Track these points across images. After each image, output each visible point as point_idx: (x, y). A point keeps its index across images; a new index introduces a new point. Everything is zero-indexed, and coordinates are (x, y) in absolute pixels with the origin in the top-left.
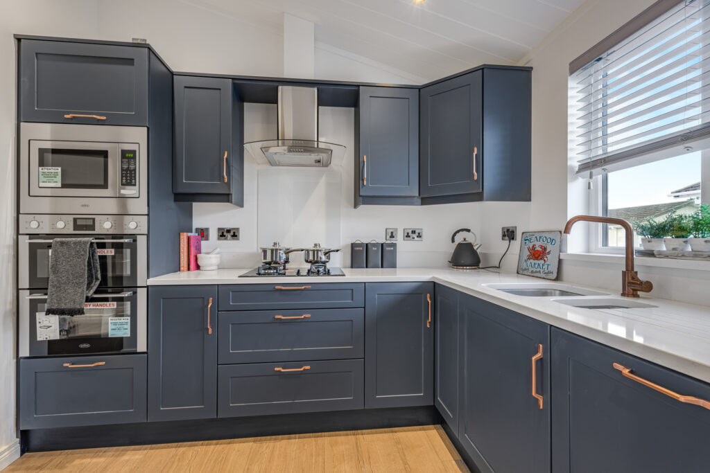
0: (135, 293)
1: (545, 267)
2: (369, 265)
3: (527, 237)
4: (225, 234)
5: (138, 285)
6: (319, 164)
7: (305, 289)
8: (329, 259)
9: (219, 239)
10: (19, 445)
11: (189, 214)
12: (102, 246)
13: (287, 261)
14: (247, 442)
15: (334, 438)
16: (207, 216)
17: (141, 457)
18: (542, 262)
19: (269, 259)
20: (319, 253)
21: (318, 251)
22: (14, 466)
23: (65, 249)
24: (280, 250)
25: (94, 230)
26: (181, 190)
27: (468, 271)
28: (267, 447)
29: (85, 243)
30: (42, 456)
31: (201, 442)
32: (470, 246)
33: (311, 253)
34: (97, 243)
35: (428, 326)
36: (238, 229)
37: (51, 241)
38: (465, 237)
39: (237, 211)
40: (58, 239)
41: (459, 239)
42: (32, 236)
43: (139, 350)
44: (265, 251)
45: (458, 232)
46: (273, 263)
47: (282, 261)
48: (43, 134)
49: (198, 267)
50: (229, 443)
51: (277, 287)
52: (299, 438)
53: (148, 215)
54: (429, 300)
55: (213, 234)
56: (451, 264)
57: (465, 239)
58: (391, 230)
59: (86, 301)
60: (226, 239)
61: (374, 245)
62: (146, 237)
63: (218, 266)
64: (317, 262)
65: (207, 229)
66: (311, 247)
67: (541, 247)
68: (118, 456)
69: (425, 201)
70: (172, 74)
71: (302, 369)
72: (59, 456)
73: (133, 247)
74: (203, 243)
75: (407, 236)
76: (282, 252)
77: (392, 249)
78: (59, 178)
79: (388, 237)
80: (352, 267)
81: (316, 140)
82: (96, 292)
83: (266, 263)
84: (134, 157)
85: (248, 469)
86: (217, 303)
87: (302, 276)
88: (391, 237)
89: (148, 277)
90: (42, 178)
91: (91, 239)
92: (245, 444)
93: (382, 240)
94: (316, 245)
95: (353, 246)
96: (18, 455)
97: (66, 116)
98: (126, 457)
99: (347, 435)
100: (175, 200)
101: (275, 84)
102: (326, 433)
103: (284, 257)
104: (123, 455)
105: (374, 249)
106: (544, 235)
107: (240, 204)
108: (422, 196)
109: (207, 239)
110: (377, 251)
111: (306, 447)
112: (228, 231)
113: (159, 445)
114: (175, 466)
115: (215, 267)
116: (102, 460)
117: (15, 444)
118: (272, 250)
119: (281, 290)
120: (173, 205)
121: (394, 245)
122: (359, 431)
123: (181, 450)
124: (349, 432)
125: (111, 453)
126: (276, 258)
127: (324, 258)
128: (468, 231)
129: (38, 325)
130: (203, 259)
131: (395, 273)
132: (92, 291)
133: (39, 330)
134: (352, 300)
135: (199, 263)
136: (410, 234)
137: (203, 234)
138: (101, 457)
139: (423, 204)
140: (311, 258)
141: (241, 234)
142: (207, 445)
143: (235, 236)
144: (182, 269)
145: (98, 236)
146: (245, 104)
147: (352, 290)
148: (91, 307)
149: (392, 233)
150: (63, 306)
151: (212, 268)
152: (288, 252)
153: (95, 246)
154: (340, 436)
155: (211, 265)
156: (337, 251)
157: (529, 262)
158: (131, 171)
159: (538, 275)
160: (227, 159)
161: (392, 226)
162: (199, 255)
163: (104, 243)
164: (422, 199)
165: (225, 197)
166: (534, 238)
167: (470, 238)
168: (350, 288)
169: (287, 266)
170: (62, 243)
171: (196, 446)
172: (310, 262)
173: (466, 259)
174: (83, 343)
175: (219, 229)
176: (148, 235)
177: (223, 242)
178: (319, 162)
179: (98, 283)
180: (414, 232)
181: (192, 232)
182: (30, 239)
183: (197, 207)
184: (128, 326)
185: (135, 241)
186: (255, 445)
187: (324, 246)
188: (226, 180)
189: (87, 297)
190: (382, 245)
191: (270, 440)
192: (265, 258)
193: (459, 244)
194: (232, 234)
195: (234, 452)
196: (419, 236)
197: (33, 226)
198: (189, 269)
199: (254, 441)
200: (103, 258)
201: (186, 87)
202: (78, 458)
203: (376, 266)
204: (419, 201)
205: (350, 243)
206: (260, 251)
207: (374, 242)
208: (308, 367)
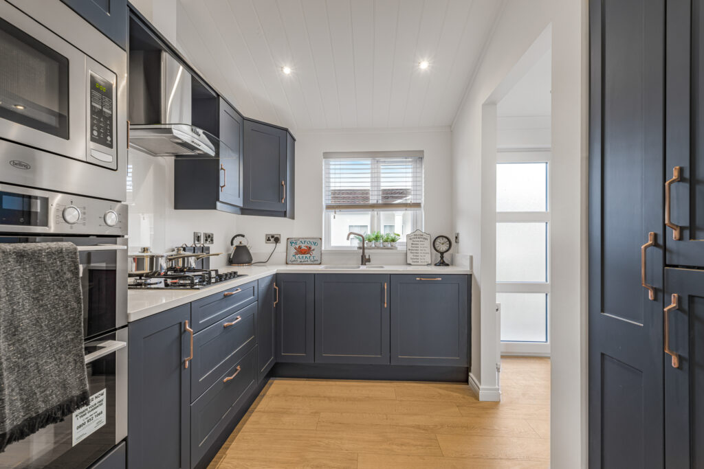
1: (312, 258)
3: (290, 241)
5: (118, 325)
18: (309, 255)
35: (275, 306)
38: (241, 241)
43: (117, 441)
45: (235, 237)
54: (275, 287)
57: (241, 243)
67: (307, 247)
69: (245, 212)
75: (205, 240)
88: (197, 241)
106: (308, 240)
108: (245, 207)
128: (243, 236)
134: (254, 296)
136: (208, 238)
147: (254, 287)
149: (198, 237)
156: (218, 255)
157: (297, 256)
159: (307, 263)
166: (299, 242)
167: (244, 241)
180: (209, 236)
184: (104, 406)
193: (237, 246)
204: (239, 211)
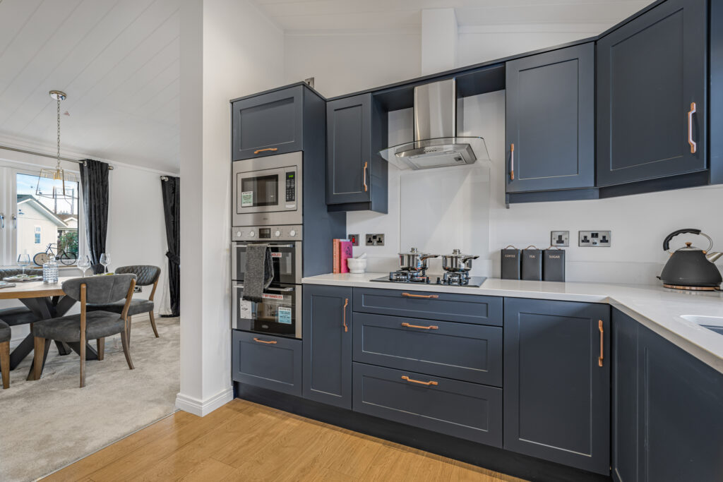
0: (294, 289)
2: (524, 276)
4: (372, 240)
5: (297, 283)
6: (460, 162)
7: (431, 299)
8: (471, 267)
9: (367, 245)
10: (232, 391)
11: (343, 222)
12: (276, 250)
13: (424, 268)
14: (378, 442)
15: (465, 470)
16: (358, 224)
17: (297, 425)
19: (406, 265)
20: (458, 260)
21: (456, 258)
22: (229, 405)
23: (252, 252)
24: (417, 256)
25: (270, 237)
26: (332, 202)
27: (693, 293)
28: (393, 453)
29: (264, 247)
30: (243, 403)
31: (341, 428)
32: (700, 254)
33: (449, 260)
34: (272, 248)
35: (600, 365)
36: (383, 235)
37: (246, 246)
38: (689, 241)
39: (381, 218)
40: (249, 245)
41: (678, 244)
42: (238, 242)
43: (297, 337)
44: (402, 257)
45: (676, 233)
46: (410, 268)
47: (419, 267)
48: (249, 167)
49: (348, 270)
50: (362, 438)
51: (404, 293)
52: (427, 456)
53: (303, 224)
54: (600, 328)
55: (362, 240)
56: (662, 282)
57: (689, 245)
58: (560, 234)
59: (264, 292)
60: (373, 245)
61: (532, 252)
62: (301, 243)
63: (365, 269)
64: (455, 270)
65: (357, 236)
66: (450, 253)
68: (283, 419)
69: (604, 193)
70: (325, 101)
71: (428, 384)
72: (252, 406)
73: (292, 250)
74: (354, 248)
75: (583, 241)
76: (418, 258)
77: (559, 257)
78: (251, 200)
79: (554, 242)
80: (502, 278)
81: (454, 135)
82: (270, 286)
83: (404, 269)
84: (294, 178)
85: (371, 468)
86: (352, 303)
87: (432, 284)
88: (558, 242)
89: (303, 277)
90: (243, 201)
91: (267, 245)
92: (375, 443)
93: (545, 245)
94: (455, 251)
95: (504, 252)
96: (231, 398)
97: (256, 152)
98: (287, 422)
99: (481, 472)
100: (328, 211)
101: (411, 86)
102: (457, 461)
103: (421, 263)
104: (287, 419)
105: (531, 256)
107: (384, 210)
108: (600, 186)
109: (357, 245)
110: (535, 260)
111: (431, 469)
112: (375, 237)
113: (311, 420)
114: (316, 442)
115: (363, 271)
116: (274, 418)
117: (230, 389)
118: (409, 256)
119: (408, 297)
120: (326, 215)
121: (562, 253)
122: (498, 474)
123: (326, 430)
124: (485, 470)
125: (280, 415)
126: (413, 263)
127: (463, 266)
128: (697, 232)
129: (241, 307)
130: (353, 263)
131: (563, 290)
132: (268, 285)
133: (241, 310)
134: (487, 316)
135: (350, 266)
136: (589, 237)
137: (354, 240)
138: (274, 416)
139: (601, 197)
140: (449, 265)
141: (386, 240)
142: (345, 432)
143: (380, 242)
144: (334, 271)
145: (272, 242)
146: (389, 113)
147: (487, 304)
148: (269, 298)
149: (560, 237)
150: (252, 295)
151: (360, 271)
152: (424, 258)
153: (270, 250)
154: (473, 470)
155: (358, 269)
158: (292, 189)
160: (366, 169)
161: (559, 227)
162: (349, 260)
163: (277, 248)
164: (601, 189)
165: (365, 205)
167: (698, 243)
168: (485, 302)
169: (427, 273)
170: (251, 247)
171: (337, 430)
172: (448, 270)
173: (692, 275)
174: (264, 324)
175: (367, 235)
176: (303, 241)
177: (370, 247)
178: (460, 159)
179: (272, 278)
180: (595, 235)
181: (345, 238)
182: (237, 244)
183: (350, 215)
184: (290, 316)
185: (294, 246)
186: (383, 447)
187: (466, 252)
188: (366, 189)
189: (264, 289)
190: (543, 252)
191: (398, 447)
192: (402, 264)
193: (678, 252)
194: (378, 239)
195: (364, 447)
196: (604, 240)
197: (239, 235)
198: (340, 272)
199: (384, 444)
200: (276, 259)
201: (336, 110)
202: (262, 412)
203: (535, 278)
204: (597, 193)
205: (500, 250)
206: (398, 256)
207: (533, 248)
208: (435, 383)
